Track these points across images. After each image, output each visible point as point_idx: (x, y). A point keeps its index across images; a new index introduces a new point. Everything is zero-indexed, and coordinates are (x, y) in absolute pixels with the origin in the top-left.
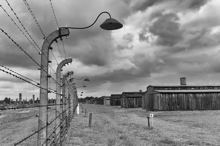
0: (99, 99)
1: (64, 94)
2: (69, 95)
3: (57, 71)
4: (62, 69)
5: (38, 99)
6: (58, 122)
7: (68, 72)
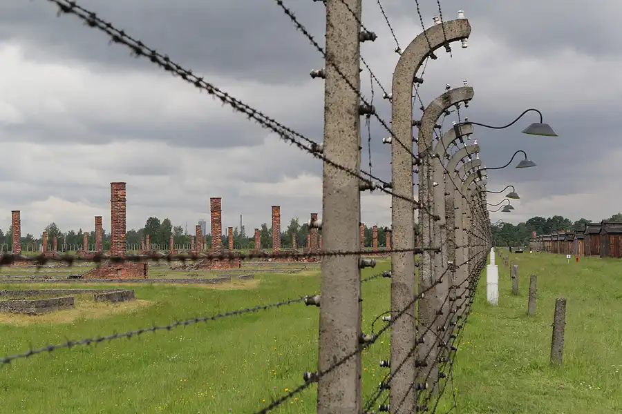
0: (599, 229)
1: (428, 201)
2: (450, 209)
3: (396, 83)
4: (418, 75)
5: (314, 217)
6: (403, 333)
7: (448, 88)
